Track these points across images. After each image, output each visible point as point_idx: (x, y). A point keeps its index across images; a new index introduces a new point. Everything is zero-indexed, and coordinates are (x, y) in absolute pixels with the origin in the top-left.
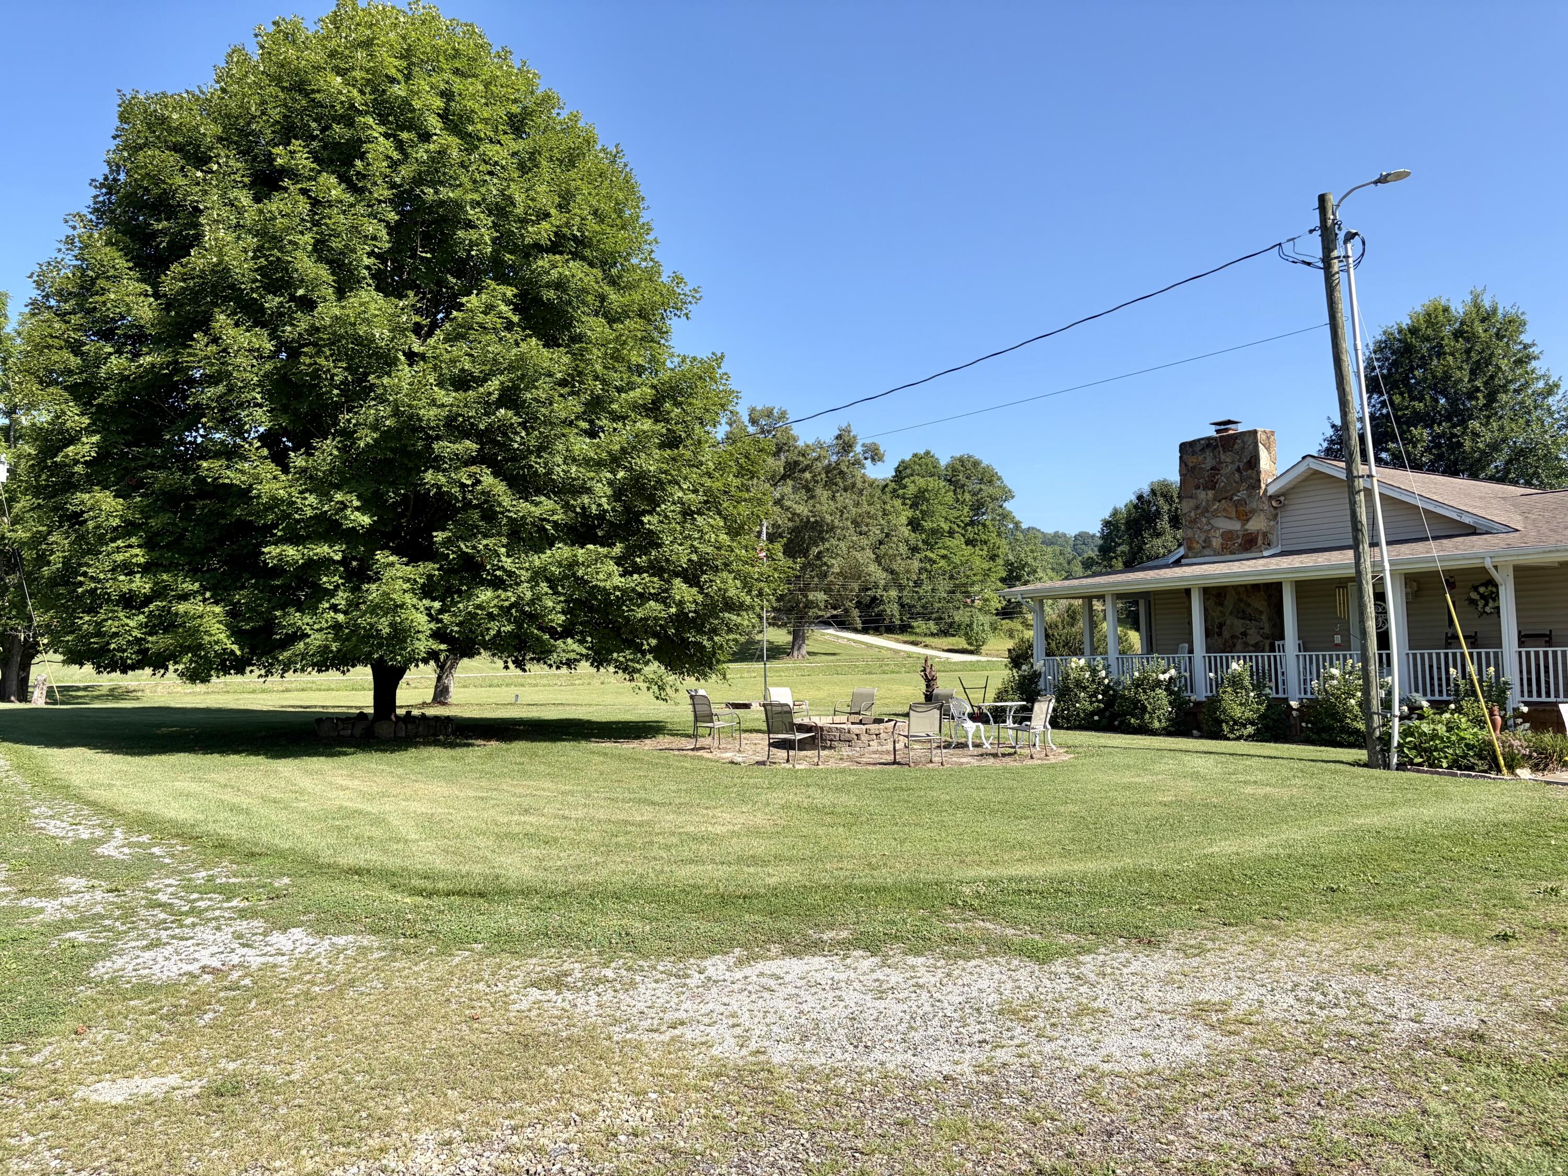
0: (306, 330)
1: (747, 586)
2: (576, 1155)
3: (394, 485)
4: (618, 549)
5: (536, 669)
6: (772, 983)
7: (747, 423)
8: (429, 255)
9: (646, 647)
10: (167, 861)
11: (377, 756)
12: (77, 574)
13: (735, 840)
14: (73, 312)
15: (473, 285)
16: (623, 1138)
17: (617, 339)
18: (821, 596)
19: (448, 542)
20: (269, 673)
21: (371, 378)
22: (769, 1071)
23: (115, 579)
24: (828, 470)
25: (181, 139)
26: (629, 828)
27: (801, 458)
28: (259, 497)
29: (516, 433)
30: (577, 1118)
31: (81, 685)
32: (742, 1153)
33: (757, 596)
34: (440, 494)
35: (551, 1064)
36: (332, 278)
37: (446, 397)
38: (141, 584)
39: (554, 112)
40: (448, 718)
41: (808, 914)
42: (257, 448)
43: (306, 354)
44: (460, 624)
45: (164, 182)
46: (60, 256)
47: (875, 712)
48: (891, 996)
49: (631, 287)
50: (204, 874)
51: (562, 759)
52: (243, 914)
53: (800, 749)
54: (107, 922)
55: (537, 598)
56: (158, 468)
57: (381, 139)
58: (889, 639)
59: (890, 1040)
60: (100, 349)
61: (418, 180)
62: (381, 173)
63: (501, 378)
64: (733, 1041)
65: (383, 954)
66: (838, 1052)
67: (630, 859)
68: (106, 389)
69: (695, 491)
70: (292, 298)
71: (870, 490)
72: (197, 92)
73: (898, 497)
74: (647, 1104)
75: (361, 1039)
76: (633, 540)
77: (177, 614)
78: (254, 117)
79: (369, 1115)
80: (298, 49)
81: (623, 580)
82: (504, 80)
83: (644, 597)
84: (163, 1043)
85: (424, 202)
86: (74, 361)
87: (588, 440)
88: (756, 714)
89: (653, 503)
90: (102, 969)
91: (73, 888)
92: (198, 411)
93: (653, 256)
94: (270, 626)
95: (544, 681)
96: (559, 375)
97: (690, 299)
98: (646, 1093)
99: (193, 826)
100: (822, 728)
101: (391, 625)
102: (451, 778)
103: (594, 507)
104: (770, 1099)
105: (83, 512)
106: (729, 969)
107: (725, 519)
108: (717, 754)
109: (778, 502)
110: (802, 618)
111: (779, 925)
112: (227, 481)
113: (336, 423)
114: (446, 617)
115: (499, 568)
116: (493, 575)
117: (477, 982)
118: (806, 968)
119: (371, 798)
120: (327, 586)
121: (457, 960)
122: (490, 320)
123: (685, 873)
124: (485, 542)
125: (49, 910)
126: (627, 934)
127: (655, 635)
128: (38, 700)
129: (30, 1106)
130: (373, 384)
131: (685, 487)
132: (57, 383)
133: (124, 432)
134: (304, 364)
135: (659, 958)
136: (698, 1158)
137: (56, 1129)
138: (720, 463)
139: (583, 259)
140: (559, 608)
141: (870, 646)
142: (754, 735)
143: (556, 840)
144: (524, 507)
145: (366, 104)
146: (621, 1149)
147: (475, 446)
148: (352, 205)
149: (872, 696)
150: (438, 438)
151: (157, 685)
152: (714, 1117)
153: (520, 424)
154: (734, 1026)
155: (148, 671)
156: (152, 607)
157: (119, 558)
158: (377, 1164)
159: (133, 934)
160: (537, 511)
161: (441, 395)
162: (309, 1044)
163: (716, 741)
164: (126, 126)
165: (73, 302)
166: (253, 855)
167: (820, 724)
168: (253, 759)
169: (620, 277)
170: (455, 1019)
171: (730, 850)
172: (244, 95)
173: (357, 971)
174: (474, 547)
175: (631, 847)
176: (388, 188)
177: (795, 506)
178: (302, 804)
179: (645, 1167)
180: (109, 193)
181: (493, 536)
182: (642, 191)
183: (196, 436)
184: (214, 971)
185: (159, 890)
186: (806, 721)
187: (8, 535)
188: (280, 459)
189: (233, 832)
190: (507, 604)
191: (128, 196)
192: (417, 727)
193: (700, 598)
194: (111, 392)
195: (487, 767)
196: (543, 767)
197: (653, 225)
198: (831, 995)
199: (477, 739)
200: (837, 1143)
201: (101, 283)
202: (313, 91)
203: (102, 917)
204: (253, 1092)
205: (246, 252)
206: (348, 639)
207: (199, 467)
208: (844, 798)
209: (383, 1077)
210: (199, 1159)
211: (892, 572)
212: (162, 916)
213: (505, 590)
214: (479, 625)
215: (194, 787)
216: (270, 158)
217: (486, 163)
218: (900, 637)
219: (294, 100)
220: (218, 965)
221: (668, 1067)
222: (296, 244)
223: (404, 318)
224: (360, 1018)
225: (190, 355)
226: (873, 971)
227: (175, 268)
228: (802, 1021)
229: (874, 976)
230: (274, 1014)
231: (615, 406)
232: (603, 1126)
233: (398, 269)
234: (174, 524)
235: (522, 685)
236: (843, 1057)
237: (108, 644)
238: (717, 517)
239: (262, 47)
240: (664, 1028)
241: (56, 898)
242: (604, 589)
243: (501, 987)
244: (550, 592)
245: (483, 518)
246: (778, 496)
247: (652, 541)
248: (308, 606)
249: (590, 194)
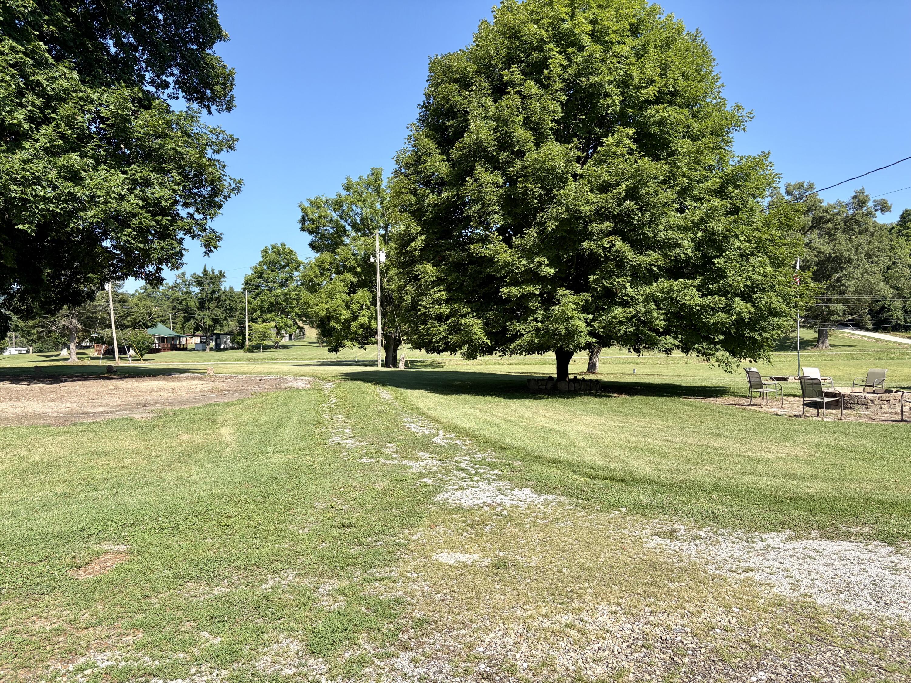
0: (520, 169)
1: (786, 299)
2: (690, 634)
3: (567, 251)
4: (698, 282)
5: (646, 354)
6: (814, 554)
7: (784, 194)
8: (584, 117)
9: (716, 340)
10: (463, 448)
11: (560, 400)
12: (418, 305)
13: (782, 463)
14: (412, 174)
15: (609, 130)
16: (718, 631)
17: (697, 151)
18: (840, 307)
19: (596, 281)
20: (504, 354)
21: (554, 192)
22: (814, 608)
23: (434, 307)
24: (846, 220)
25: (458, 76)
26: (709, 450)
27: (825, 214)
28: (498, 262)
29: (636, 215)
30: (688, 614)
31: (419, 359)
32: (798, 654)
33: (794, 307)
34: (591, 253)
35: (671, 580)
36: (533, 137)
37: (594, 198)
38: (445, 310)
39: (657, 17)
40: (597, 381)
41: (839, 514)
42: (497, 236)
43: (520, 182)
44: (603, 328)
45: (451, 100)
46: (405, 146)
47: (886, 385)
48: (904, 574)
49: (706, 117)
50: (480, 456)
51: (665, 407)
52: (500, 478)
53: (827, 409)
54: (439, 475)
55: (649, 312)
56: (451, 250)
57: (558, 55)
58: (895, 335)
59: (904, 602)
60: (424, 191)
61: (578, 74)
62: (557, 75)
63: (626, 183)
64: (788, 586)
65: (572, 507)
66: (865, 605)
67: (712, 469)
68: (427, 212)
69: (749, 241)
70: (513, 152)
71: (879, 232)
72: (465, 50)
73: (903, 235)
74: (733, 614)
75: (564, 551)
76: (707, 274)
77: (461, 324)
78: (492, 57)
79: (571, 591)
80: (514, 14)
81: (701, 299)
82: (627, 5)
83: (715, 310)
84: (469, 538)
85: (581, 86)
86: (413, 199)
87: (679, 215)
88: (794, 384)
89: (721, 250)
90: (439, 498)
91: (424, 458)
92: (469, 218)
93: (720, 95)
94: (505, 330)
95: (650, 361)
96: (661, 178)
97: (746, 119)
98: (731, 607)
99: (473, 431)
100: (844, 395)
101: (566, 329)
102: (601, 414)
103: (682, 256)
104: (816, 625)
105: (419, 274)
106: (782, 541)
107: (770, 257)
108: (765, 409)
109: (808, 245)
110: (825, 322)
111: (817, 519)
112: (483, 255)
113: (535, 219)
114: (596, 324)
115: (626, 295)
116: (622, 299)
117: (624, 529)
118: (838, 548)
119: (559, 423)
120: (532, 308)
121: (612, 515)
122: (620, 150)
123: (748, 480)
124: (617, 280)
125: (415, 467)
126: (713, 512)
127: (723, 333)
128: (402, 367)
129: (414, 559)
130: (555, 195)
131: (742, 239)
132: (407, 211)
133: (436, 233)
134: (519, 187)
135: (734, 529)
136: (768, 651)
137: (426, 572)
138: (766, 222)
139: (676, 104)
140: (661, 317)
141: (881, 340)
142: (792, 398)
143: (664, 454)
144: (640, 258)
145: (550, 37)
146: (717, 636)
147: (612, 225)
148: (542, 96)
149: (883, 375)
150: (591, 222)
151: (451, 360)
152: (778, 630)
153: (638, 209)
154: (788, 577)
155: (449, 353)
156: (450, 321)
157: (435, 296)
158: (578, 617)
159: (451, 483)
160: (647, 260)
161: (592, 197)
162: (538, 549)
163: (765, 401)
164: (432, 74)
165: (412, 169)
166: (502, 448)
167: (842, 393)
168: (498, 399)
169: (699, 112)
170: (613, 547)
171: (779, 469)
172: (488, 46)
173: (559, 514)
174: (611, 283)
175: (711, 461)
176: (562, 83)
177: (820, 247)
178: (524, 424)
179: (733, 650)
180: (426, 110)
181: (622, 276)
182: (713, 55)
183: (467, 232)
184: (489, 505)
185: (461, 462)
186: (831, 390)
187: (387, 287)
188: (508, 241)
189: (492, 435)
190: (630, 315)
191: (435, 110)
192: (581, 385)
193: (753, 310)
194: (429, 213)
195: (621, 409)
196: (653, 412)
197: (721, 76)
198: (857, 567)
199: (613, 393)
200: (866, 660)
201: (424, 157)
202: (522, 36)
203: (437, 473)
204: (513, 568)
205: (490, 130)
206: (544, 336)
207: (469, 248)
208: (862, 442)
209: (577, 572)
210: (490, 598)
211: (898, 289)
212: (463, 475)
213: (629, 308)
214: (614, 328)
215: (472, 412)
216: (501, 77)
217: (616, 56)
218: (904, 334)
219: (512, 43)
220: (491, 502)
221: (745, 594)
222: (514, 122)
223: (572, 154)
224: (562, 539)
225: (465, 189)
226: (889, 556)
227: (457, 144)
228: (837, 580)
229: (890, 559)
230: (520, 531)
231: (696, 192)
232: (705, 621)
233: (567, 127)
234: (459, 278)
235: (637, 364)
236: (868, 608)
237: (432, 339)
238: (765, 257)
239: (496, 18)
240: (740, 571)
241: (417, 462)
242: (690, 305)
243: (637, 533)
244: (656, 308)
245: (616, 266)
246: (807, 240)
247: (720, 274)
248: (522, 319)
249: (680, 63)
